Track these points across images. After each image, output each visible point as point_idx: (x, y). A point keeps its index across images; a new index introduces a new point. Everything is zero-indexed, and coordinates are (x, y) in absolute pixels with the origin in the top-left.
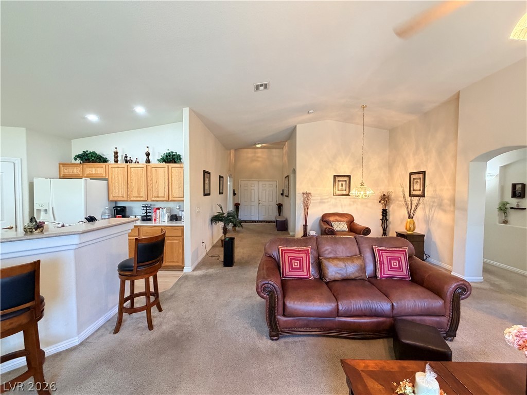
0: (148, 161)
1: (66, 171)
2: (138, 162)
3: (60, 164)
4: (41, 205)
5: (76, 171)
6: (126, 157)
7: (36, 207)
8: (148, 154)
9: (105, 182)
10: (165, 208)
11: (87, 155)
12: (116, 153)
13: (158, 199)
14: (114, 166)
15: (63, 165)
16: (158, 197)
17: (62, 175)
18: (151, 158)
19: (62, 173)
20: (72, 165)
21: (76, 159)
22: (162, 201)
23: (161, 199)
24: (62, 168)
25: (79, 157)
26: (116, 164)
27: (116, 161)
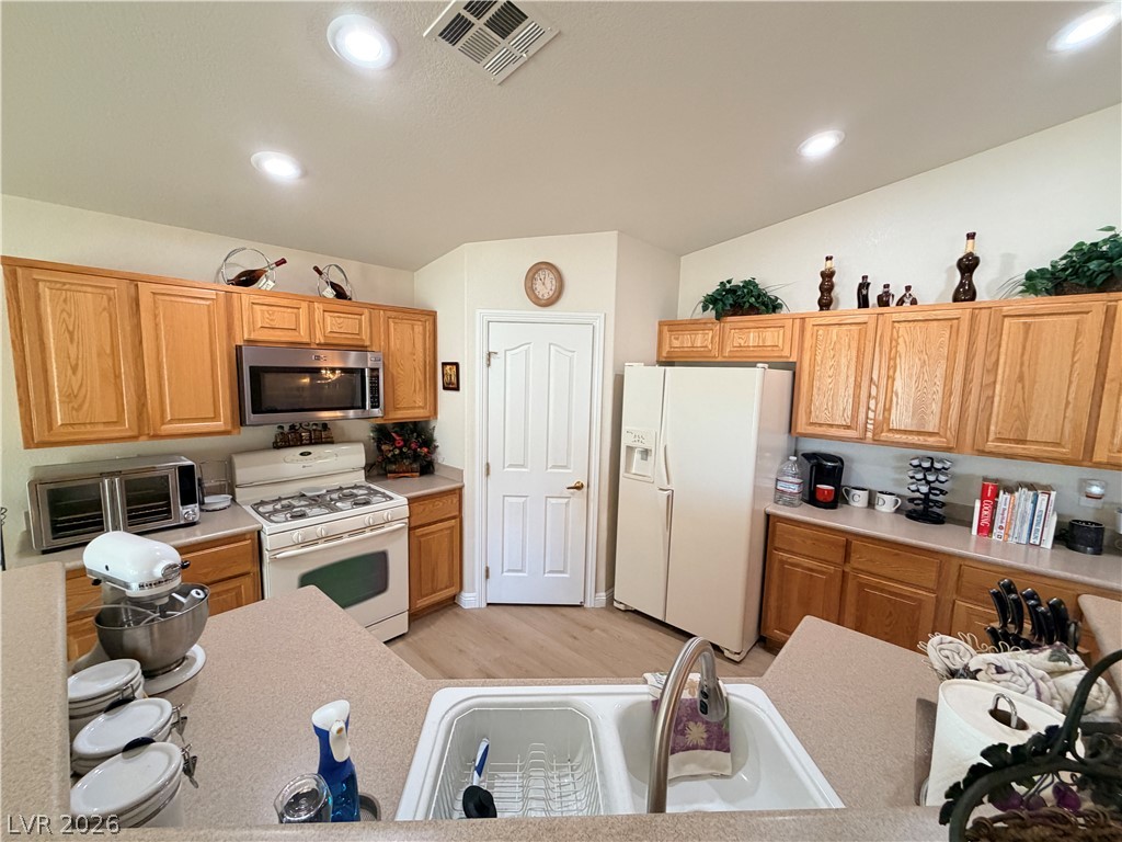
0: (965, 293)
1: (676, 343)
2: (914, 302)
3: (661, 324)
4: (639, 438)
5: (701, 340)
6: (864, 285)
7: (626, 441)
8: (968, 265)
9: (788, 374)
10: (1047, 489)
11: (733, 291)
12: (828, 276)
13: (1019, 449)
14: (819, 321)
15: (670, 326)
16: (1024, 442)
17: (664, 354)
18: (978, 278)
19: (666, 348)
20: (693, 325)
21: (705, 308)
22: (1036, 459)
23: (1032, 449)
24: (666, 334)
25: (712, 301)
26: (828, 317)
27: (825, 303)
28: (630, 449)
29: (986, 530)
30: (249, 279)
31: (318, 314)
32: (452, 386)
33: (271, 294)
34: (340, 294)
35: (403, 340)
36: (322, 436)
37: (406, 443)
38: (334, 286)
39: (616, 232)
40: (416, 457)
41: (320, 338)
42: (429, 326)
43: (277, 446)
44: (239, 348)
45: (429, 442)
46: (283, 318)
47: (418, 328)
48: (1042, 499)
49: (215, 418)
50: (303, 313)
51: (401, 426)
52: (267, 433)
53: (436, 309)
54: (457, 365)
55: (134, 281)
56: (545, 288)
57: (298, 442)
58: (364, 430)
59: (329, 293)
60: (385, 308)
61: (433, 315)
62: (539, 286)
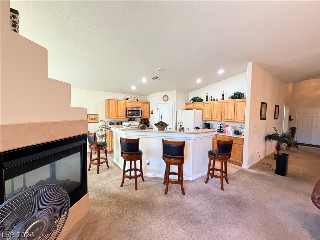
0: (223, 99)
1: (187, 107)
2: (217, 100)
3: (185, 103)
4: (179, 121)
5: (191, 106)
6: (212, 98)
8: (223, 95)
9: (202, 111)
10: (231, 126)
11: (195, 98)
12: (207, 96)
13: (227, 120)
15: (187, 104)
18: (224, 97)
19: (186, 107)
20: (190, 104)
21: (191, 101)
22: (230, 122)
23: (229, 120)
24: (186, 105)
25: (192, 100)
26: (207, 102)
27: (207, 100)
28: (178, 123)
29: (225, 132)
30: (127, 99)
31: (135, 104)
32: (152, 113)
33: (130, 101)
34: (137, 101)
35: (145, 106)
36: (134, 120)
37: (145, 122)
38: (137, 99)
39: (176, 90)
40: (147, 124)
41: (135, 107)
42: (149, 105)
43: (129, 121)
44: (126, 108)
45: (148, 122)
46: (131, 104)
47: (147, 105)
48: (231, 127)
49: (123, 116)
50: (133, 103)
51: (144, 119)
52: (127, 119)
53: (150, 102)
54: (153, 110)
55: (117, 100)
56: (166, 99)
57: (131, 121)
58: (139, 119)
59: (136, 100)
60: (143, 102)
61: (150, 103)
62: (165, 98)
